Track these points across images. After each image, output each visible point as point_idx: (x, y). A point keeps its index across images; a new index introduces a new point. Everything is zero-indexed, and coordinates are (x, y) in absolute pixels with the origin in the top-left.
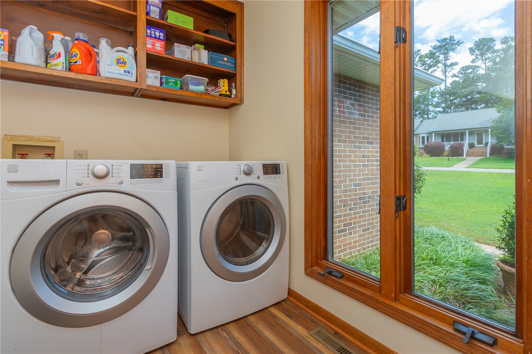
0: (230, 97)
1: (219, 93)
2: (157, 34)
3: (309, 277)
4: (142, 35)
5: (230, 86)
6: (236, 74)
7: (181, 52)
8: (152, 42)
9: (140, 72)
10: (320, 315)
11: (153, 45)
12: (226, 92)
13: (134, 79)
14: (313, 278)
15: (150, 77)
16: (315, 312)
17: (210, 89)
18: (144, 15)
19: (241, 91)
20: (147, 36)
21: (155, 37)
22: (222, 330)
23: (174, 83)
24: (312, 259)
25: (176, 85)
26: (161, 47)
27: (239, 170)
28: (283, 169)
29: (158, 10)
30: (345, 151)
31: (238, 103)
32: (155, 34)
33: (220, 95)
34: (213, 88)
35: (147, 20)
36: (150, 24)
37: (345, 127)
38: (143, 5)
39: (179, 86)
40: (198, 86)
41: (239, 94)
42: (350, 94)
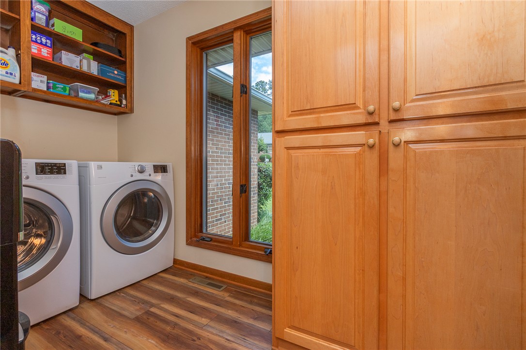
0: (120, 106)
1: (109, 102)
2: (44, 40)
3: (190, 246)
4: (27, 40)
5: (120, 96)
6: (126, 86)
7: (69, 60)
8: (38, 47)
9: (24, 75)
10: (197, 270)
11: (38, 50)
12: (116, 101)
13: (17, 81)
14: (192, 246)
15: (35, 81)
16: (193, 269)
17: (100, 97)
18: (28, 21)
19: (132, 102)
20: (32, 41)
21: (41, 43)
22: (120, 293)
23: (62, 88)
24: (191, 233)
25: (65, 91)
26: (48, 53)
27: (134, 169)
28: (170, 169)
29: (45, 18)
30: (222, 157)
31: (128, 112)
32: (41, 40)
33: (111, 104)
34: (103, 96)
35: (32, 26)
36: (36, 29)
37: (222, 138)
38: (28, 11)
39: (67, 92)
40: (88, 94)
41: (129, 105)
42: (225, 112)
